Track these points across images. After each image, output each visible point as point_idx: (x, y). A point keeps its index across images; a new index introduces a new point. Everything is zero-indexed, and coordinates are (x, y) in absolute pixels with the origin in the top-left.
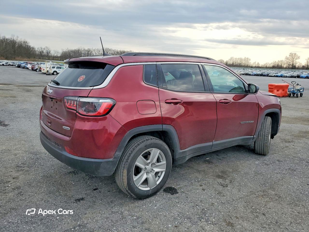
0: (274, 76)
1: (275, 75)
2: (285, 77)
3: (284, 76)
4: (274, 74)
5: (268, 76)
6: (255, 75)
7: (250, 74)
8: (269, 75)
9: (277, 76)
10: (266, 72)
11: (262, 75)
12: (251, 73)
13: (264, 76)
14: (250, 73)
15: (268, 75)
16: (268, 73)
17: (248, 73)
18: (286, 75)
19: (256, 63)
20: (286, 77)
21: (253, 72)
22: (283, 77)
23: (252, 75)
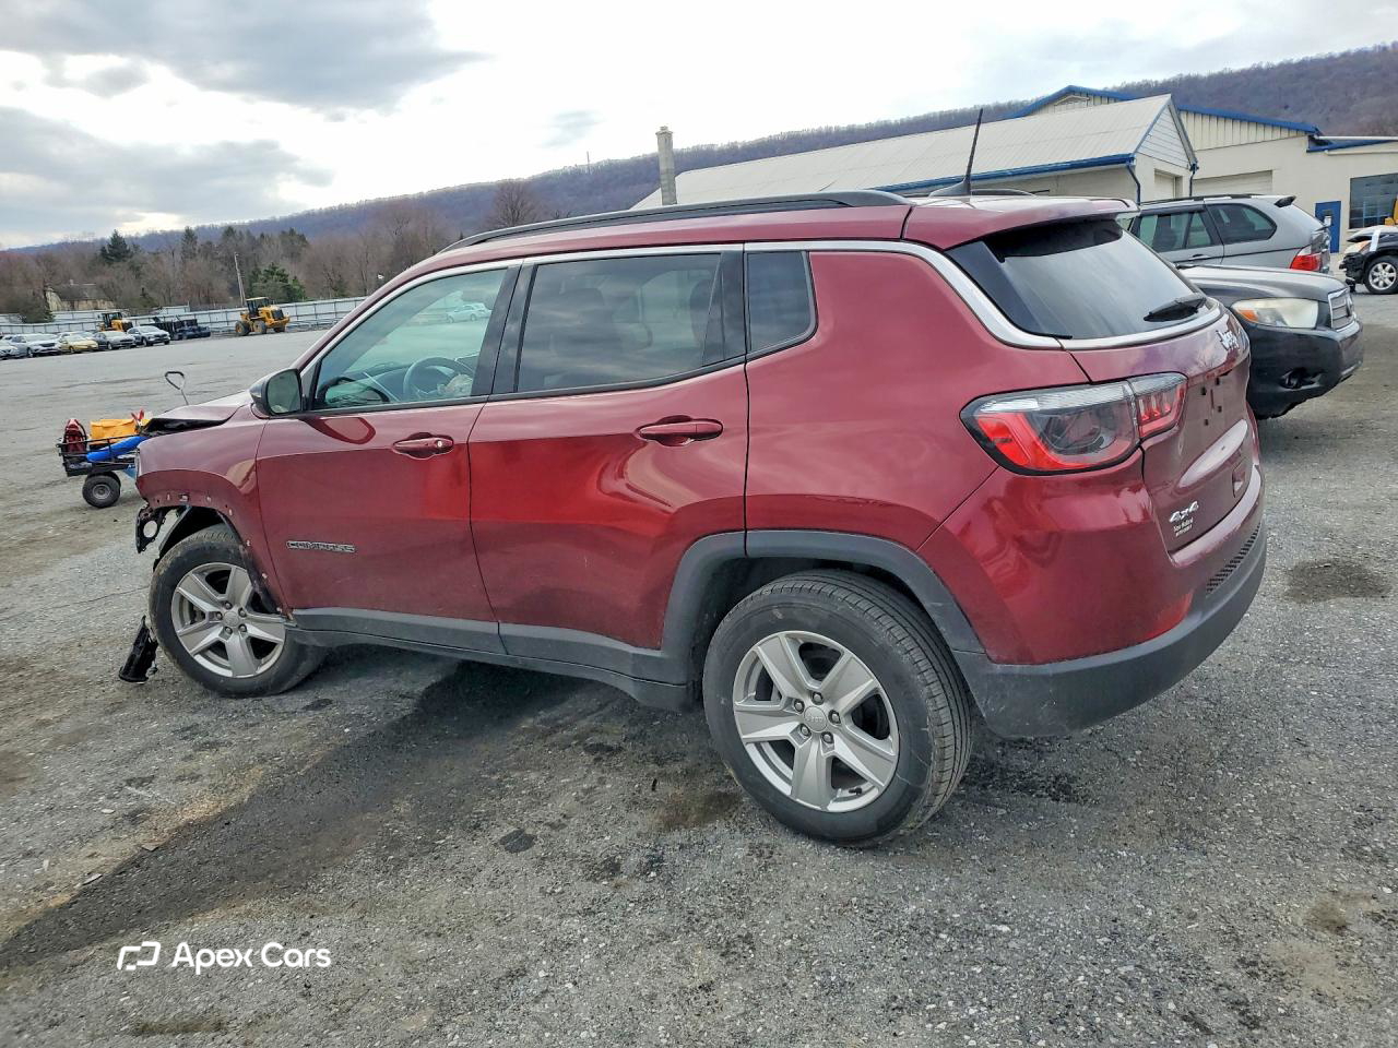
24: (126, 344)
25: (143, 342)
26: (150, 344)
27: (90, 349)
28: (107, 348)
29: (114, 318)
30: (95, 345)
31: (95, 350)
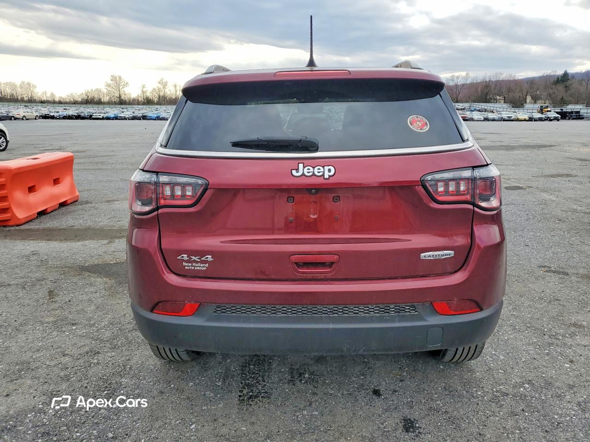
0: (103, 119)
1: (104, 117)
2: (122, 119)
3: (120, 117)
4: (102, 115)
5: (91, 119)
6: (64, 116)
7: (54, 116)
8: (93, 117)
9: (108, 118)
10: (86, 110)
11: (78, 117)
12: (56, 115)
13: (83, 118)
14: (52, 114)
15: (90, 117)
16: (89, 112)
17: (48, 115)
18: (124, 116)
19: (49, 95)
20: (125, 119)
21: (58, 112)
22: (119, 119)
23: (59, 119)
24: (540, 119)
25: (549, 119)
26: (551, 120)
27: (525, 120)
28: (531, 121)
29: (545, 108)
30: (527, 118)
31: (527, 121)
